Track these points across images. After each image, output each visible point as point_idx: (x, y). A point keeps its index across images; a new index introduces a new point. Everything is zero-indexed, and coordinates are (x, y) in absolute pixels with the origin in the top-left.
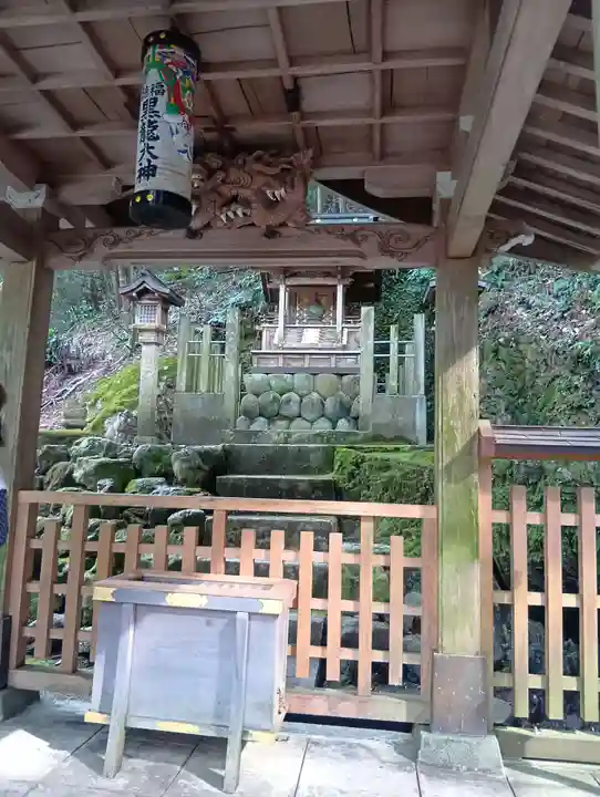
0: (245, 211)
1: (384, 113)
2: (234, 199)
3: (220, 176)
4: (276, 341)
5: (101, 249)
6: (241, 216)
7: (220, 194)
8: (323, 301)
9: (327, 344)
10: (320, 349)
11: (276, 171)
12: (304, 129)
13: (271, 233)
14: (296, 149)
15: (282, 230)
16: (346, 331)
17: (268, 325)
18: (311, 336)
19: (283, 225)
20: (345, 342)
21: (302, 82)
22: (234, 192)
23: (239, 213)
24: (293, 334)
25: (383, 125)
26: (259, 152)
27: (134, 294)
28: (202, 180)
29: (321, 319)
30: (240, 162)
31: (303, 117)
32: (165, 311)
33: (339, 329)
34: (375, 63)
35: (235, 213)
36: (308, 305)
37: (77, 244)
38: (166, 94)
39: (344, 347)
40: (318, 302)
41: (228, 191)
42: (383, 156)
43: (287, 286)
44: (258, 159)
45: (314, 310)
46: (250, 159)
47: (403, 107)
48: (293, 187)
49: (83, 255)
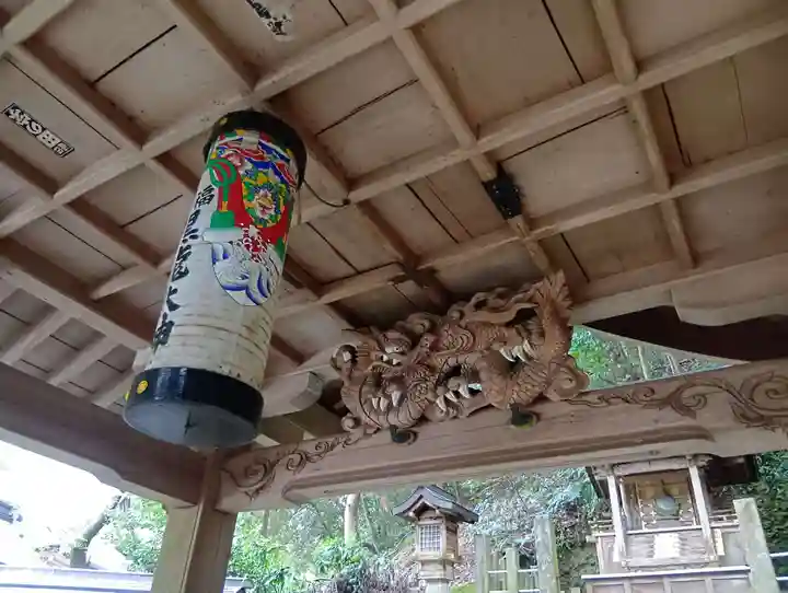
0: (472, 386)
1: (673, 180)
2: (456, 371)
3: (428, 340)
4: (616, 558)
5: (283, 477)
6: (467, 396)
7: (432, 369)
8: (675, 491)
9: (694, 557)
10: (685, 566)
11: (510, 316)
12: (540, 242)
13: (522, 416)
14: (538, 277)
15: (538, 408)
16: (718, 532)
17: (602, 533)
18: (667, 546)
19: (541, 398)
20: (721, 552)
21: (512, 167)
22: (452, 362)
23: (463, 391)
24: (638, 545)
25: (678, 202)
26: (480, 296)
27: (411, 514)
28: (402, 353)
29: (676, 516)
30: (456, 315)
31: (532, 223)
32: (453, 531)
33: (707, 532)
34: (625, 84)
35: (457, 394)
36: (655, 498)
37: (256, 472)
38: (215, 199)
39: (722, 560)
40: (668, 494)
41: (442, 361)
42: (696, 259)
43: (618, 478)
44: (480, 306)
45: (663, 505)
46: (468, 308)
47: (707, 161)
48: (542, 334)
49: (261, 488)
